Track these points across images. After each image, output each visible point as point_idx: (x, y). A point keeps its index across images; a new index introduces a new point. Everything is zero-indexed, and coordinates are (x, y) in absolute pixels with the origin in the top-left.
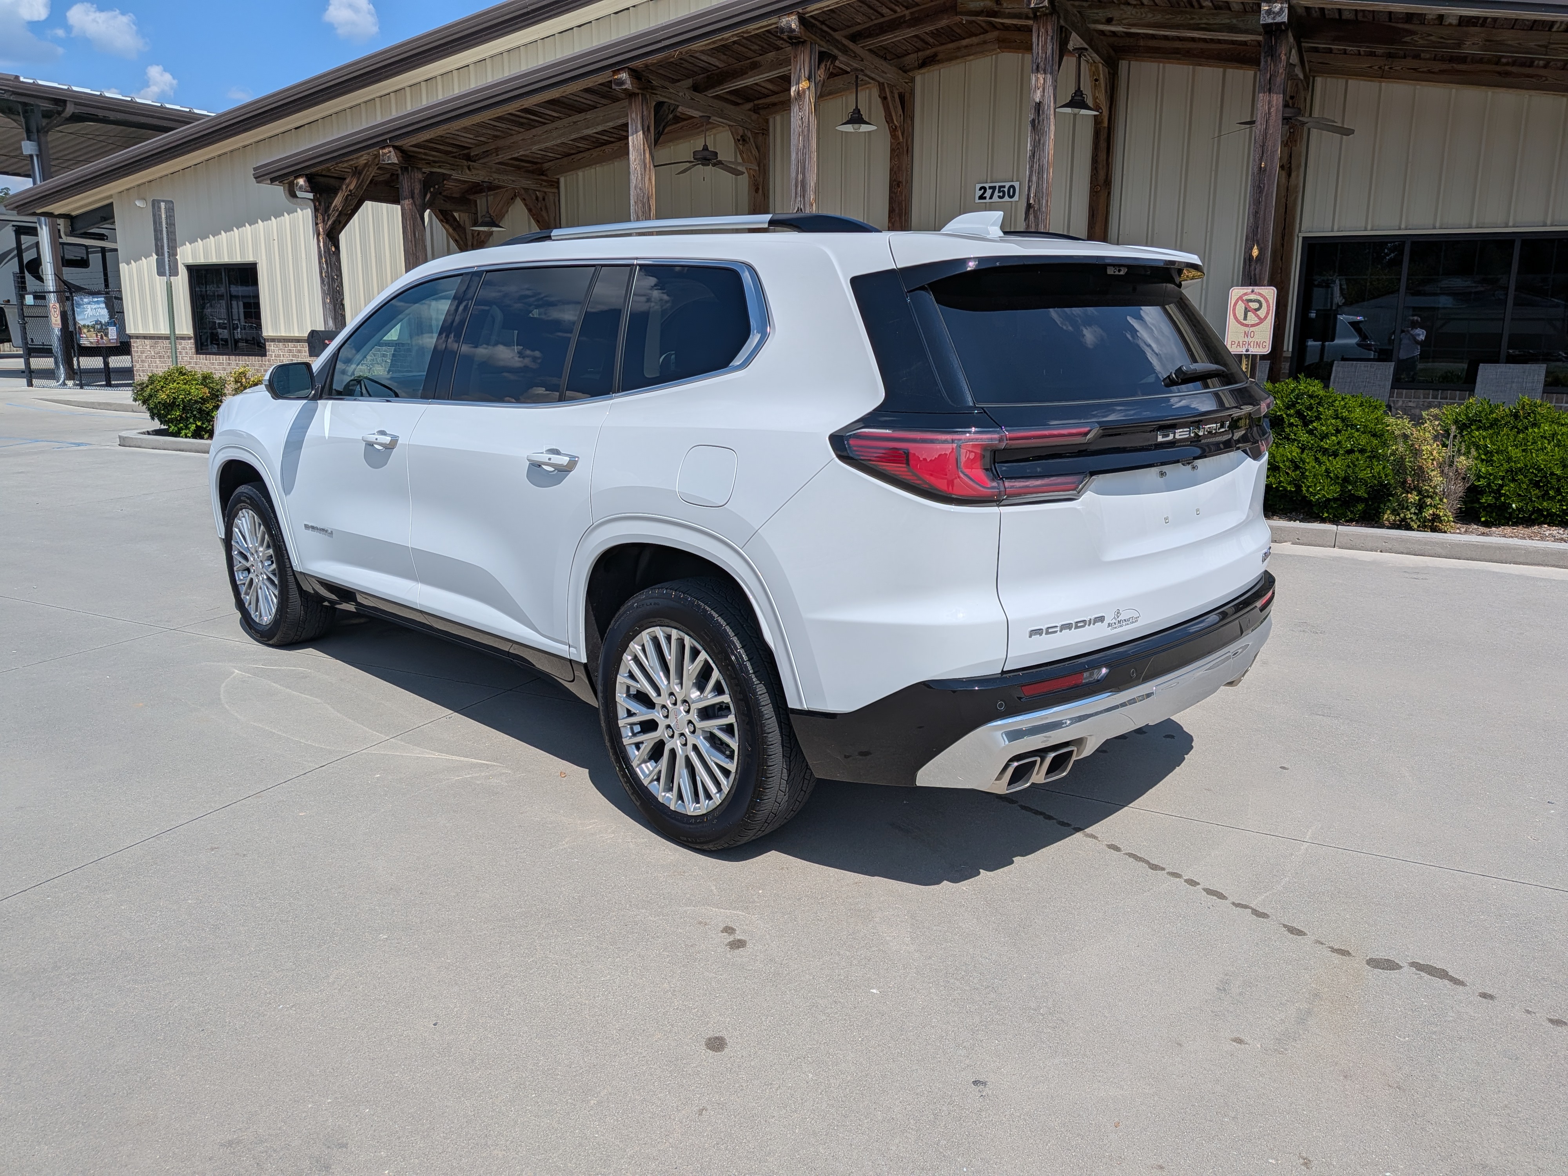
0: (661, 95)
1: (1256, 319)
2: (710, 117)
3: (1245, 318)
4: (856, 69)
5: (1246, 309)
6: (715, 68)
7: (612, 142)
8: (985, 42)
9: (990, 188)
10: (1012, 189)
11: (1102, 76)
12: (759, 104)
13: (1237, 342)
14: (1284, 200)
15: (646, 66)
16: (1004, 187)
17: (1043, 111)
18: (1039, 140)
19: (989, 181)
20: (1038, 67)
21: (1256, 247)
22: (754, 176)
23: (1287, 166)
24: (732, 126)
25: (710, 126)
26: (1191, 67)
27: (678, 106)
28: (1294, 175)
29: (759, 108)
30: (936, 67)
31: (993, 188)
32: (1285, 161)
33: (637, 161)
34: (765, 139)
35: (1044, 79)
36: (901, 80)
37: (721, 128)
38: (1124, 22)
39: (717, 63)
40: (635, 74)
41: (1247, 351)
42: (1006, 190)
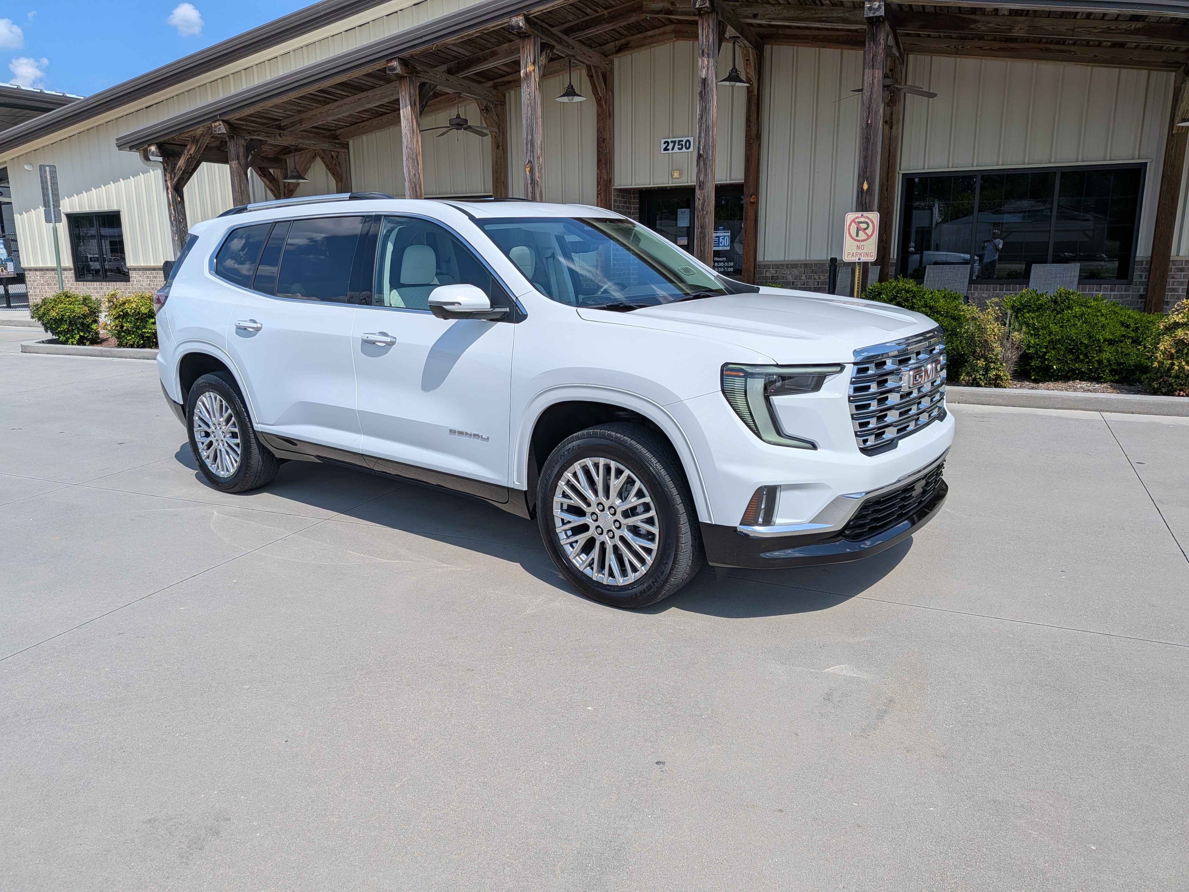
0: (423, 78)
1: (865, 236)
2: (460, 93)
3: (857, 235)
4: (568, 55)
5: (857, 228)
6: (463, 56)
7: (387, 113)
8: (665, 33)
9: (672, 142)
10: (688, 143)
11: (751, 57)
12: (497, 83)
13: (851, 253)
14: (887, 147)
15: (412, 56)
16: (682, 141)
17: (708, 85)
18: (706, 106)
19: (671, 137)
20: (703, 52)
21: (866, 182)
22: (495, 137)
23: (889, 122)
24: (478, 99)
25: (460, 100)
26: (817, 49)
27: (437, 85)
28: (894, 128)
29: (498, 86)
30: (629, 52)
31: (674, 142)
32: (887, 118)
33: (407, 128)
34: (503, 109)
35: (708, 61)
36: (603, 63)
37: (470, 101)
38: (766, 16)
39: (465, 53)
40: (403, 62)
41: (859, 259)
42: (683, 143)
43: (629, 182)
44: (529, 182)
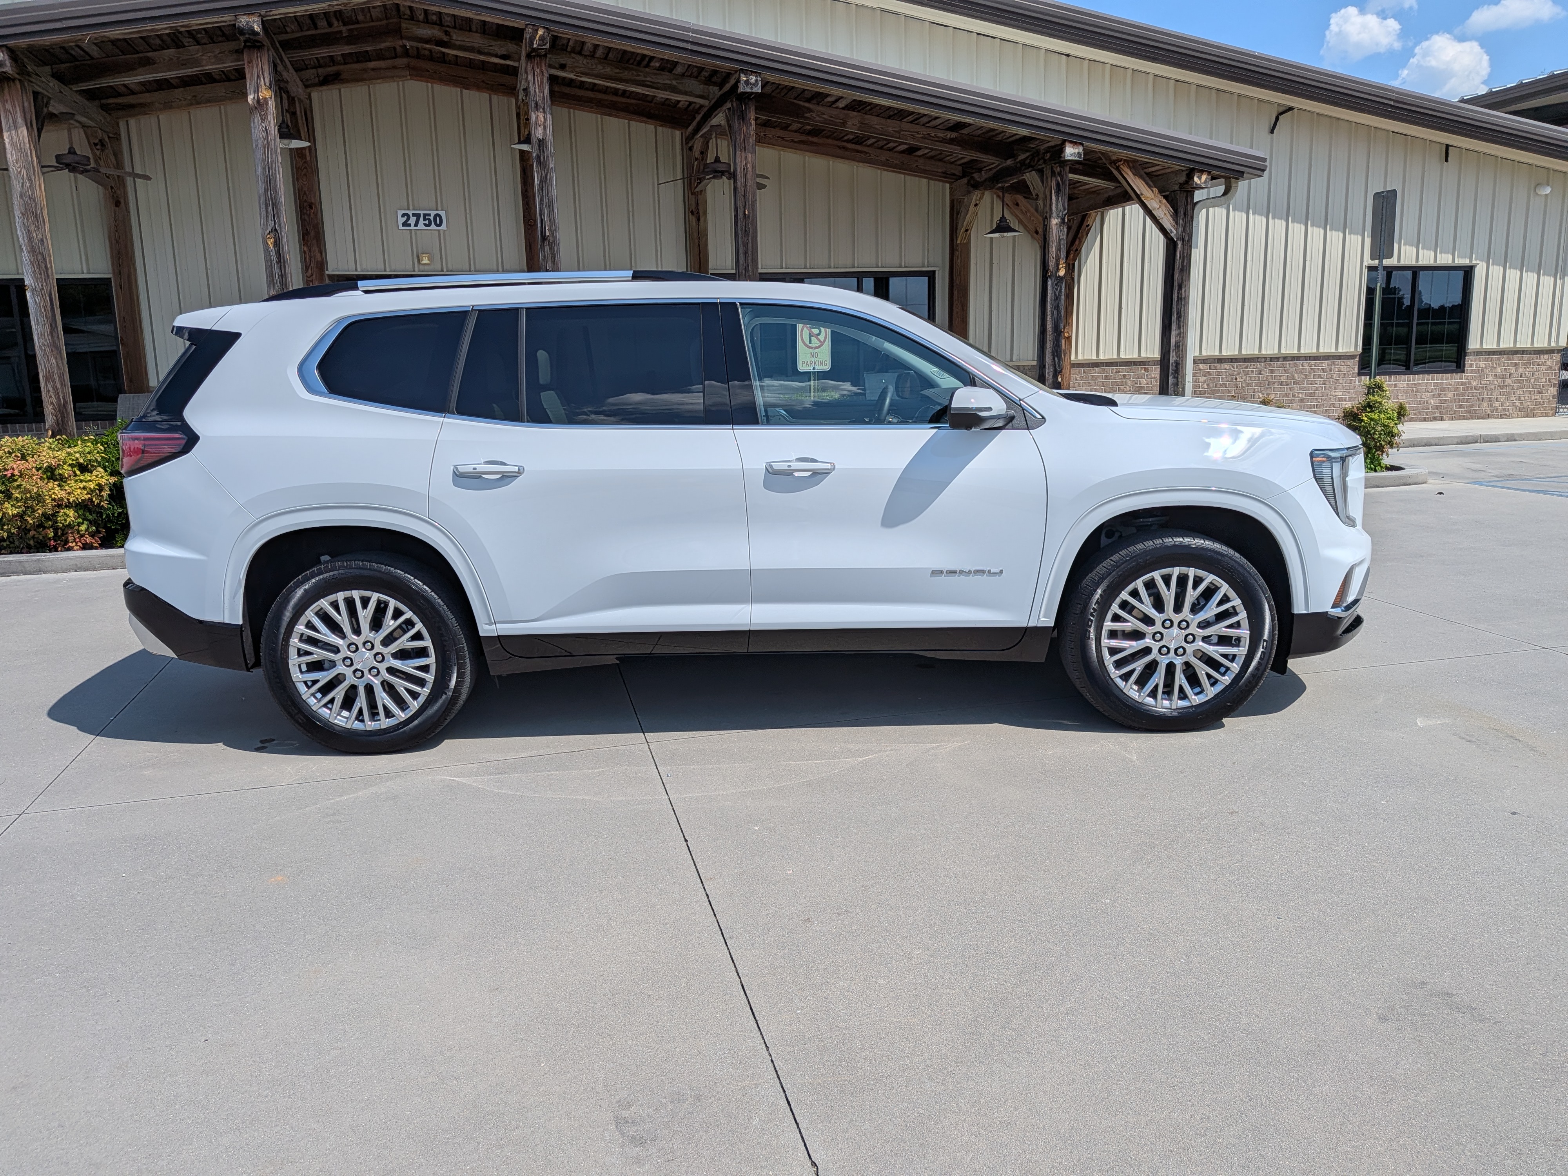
3: (810, 342)
5: (810, 334)
8: (394, 67)
9: (414, 215)
10: (438, 218)
14: (696, 241)
16: (429, 215)
17: (546, 148)
18: (546, 175)
19: (411, 207)
20: (537, 104)
22: (112, 188)
23: (695, 213)
24: (91, 127)
27: (50, 99)
29: (113, 109)
30: (338, 87)
31: (418, 216)
32: (693, 208)
33: (21, 164)
34: (120, 145)
35: (544, 117)
36: (305, 95)
38: (578, 70)
40: (15, 55)
41: (814, 369)
42: (432, 218)
43: (352, 266)
44: (274, 258)
